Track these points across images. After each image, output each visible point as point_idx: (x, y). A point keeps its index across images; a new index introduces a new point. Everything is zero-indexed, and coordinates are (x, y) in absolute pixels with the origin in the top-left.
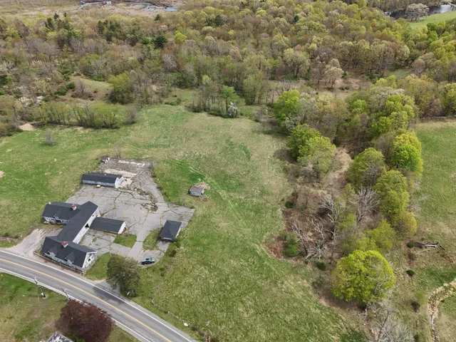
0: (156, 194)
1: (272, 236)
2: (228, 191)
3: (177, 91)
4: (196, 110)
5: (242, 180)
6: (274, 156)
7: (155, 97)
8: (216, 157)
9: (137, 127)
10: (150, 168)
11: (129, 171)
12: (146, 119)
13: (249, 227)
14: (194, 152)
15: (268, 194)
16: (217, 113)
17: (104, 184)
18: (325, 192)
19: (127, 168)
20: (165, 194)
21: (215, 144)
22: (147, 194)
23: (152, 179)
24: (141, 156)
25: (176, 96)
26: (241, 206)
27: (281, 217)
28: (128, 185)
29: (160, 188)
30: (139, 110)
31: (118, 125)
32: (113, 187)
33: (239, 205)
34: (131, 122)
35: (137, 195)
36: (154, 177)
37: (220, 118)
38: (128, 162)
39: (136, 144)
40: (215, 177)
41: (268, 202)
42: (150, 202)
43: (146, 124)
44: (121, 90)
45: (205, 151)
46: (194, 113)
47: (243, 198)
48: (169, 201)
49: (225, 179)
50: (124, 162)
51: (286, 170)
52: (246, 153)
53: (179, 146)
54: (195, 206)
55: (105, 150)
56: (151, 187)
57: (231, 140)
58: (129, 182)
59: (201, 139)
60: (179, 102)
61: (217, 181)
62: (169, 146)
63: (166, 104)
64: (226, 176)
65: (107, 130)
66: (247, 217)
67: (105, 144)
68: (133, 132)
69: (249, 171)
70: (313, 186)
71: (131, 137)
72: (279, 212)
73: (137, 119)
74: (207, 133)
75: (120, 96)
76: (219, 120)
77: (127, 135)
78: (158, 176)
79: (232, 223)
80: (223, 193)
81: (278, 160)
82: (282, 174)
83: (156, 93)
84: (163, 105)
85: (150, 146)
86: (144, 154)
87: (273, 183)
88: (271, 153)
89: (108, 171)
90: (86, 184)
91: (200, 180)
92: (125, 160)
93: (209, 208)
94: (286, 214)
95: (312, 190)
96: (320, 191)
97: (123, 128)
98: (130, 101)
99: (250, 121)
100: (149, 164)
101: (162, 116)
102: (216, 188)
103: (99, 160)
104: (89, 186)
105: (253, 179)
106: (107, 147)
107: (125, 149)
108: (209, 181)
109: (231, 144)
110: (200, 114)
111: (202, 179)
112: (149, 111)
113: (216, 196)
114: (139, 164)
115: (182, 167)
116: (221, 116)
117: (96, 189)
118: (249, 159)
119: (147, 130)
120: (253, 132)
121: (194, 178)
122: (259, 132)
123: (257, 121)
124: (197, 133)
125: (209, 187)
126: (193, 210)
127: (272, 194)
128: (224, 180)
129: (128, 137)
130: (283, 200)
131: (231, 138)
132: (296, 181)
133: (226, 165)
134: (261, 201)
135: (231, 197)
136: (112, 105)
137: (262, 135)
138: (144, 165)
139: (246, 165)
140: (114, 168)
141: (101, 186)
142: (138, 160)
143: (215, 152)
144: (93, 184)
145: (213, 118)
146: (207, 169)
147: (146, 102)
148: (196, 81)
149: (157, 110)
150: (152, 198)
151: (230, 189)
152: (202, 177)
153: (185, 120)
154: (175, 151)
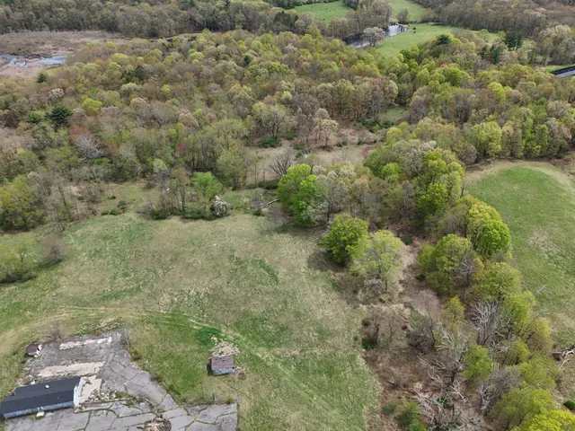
0: (156, 393)
1: (372, 411)
2: (269, 347)
3: (113, 189)
4: (159, 216)
5: (283, 321)
6: (309, 267)
7: (81, 207)
8: (226, 290)
9: (68, 267)
10: (124, 343)
11: (86, 361)
12: (79, 249)
13: (333, 408)
14: (186, 289)
15: (332, 335)
16: (198, 216)
17: (51, 407)
18: (401, 306)
19: (82, 356)
20: (170, 389)
21: (214, 267)
22: (141, 401)
23: (134, 365)
24: (97, 320)
25: (114, 198)
26: (301, 367)
27: (367, 370)
28: (95, 391)
29: (157, 379)
30: (60, 235)
31: (34, 273)
32: (72, 407)
33: (298, 367)
34: (53, 261)
35: (124, 410)
36: (137, 358)
37: (204, 222)
38: (78, 344)
39: (78, 302)
40: (237, 325)
41: (337, 349)
42: (152, 416)
43: (83, 257)
44: (20, 210)
45: (198, 286)
46: (157, 222)
47: (297, 352)
48: (184, 400)
49: (255, 326)
50: (71, 345)
51: (337, 287)
52: (268, 271)
53: (155, 285)
54: (234, 397)
55: (24, 329)
56: (140, 381)
57: (236, 255)
58: (96, 384)
59: (189, 265)
60: (123, 207)
61: (243, 333)
62: (138, 289)
63: (104, 214)
64: (254, 320)
65: (13, 287)
66: (320, 388)
67: (20, 315)
68: (64, 279)
69: (285, 302)
70: (381, 300)
71: (64, 289)
72: (360, 361)
73: (63, 252)
74: (193, 252)
75: (20, 219)
76: (203, 227)
77: (56, 286)
78: (144, 353)
79: (305, 407)
80: (262, 353)
81: (318, 272)
82: (334, 294)
83: (80, 199)
84: (98, 218)
85: (105, 298)
86: (102, 316)
87: (329, 312)
88: (303, 262)
89: (46, 373)
90: (13, 418)
91: (215, 339)
92: (72, 338)
93: (253, 390)
94: (371, 361)
95: (384, 308)
96: (394, 307)
97: (43, 275)
98: (40, 221)
99: (247, 216)
100: (119, 335)
101: (105, 238)
102: (247, 347)
103: (21, 354)
104: (20, 420)
105: (298, 315)
106: (26, 321)
107: (64, 315)
108: (231, 338)
109: (239, 262)
110: (165, 221)
111: (218, 336)
112: (79, 232)
113: (255, 361)
114: (100, 341)
115: (175, 323)
116: (203, 218)
117: (37, 423)
118: (277, 281)
119: (89, 269)
120: (262, 233)
121: (205, 338)
122: (268, 232)
123: (258, 214)
124: (177, 255)
125: (237, 350)
126: (233, 406)
127: (337, 333)
128: (252, 328)
129: (58, 291)
130: (356, 339)
131: (233, 251)
132: (357, 300)
133: (246, 300)
134: (328, 351)
135: (279, 356)
136: (6, 236)
137: (276, 237)
138: (110, 340)
139: (276, 292)
140: (57, 363)
141: (46, 412)
142: (96, 333)
143: (218, 282)
144: (29, 414)
145: (192, 223)
146: (219, 316)
147: (68, 218)
148: (140, 168)
149: (94, 228)
150: (151, 406)
151: (270, 342)
152: (216, 333)
153: (147, 237)
154: (154, 295)
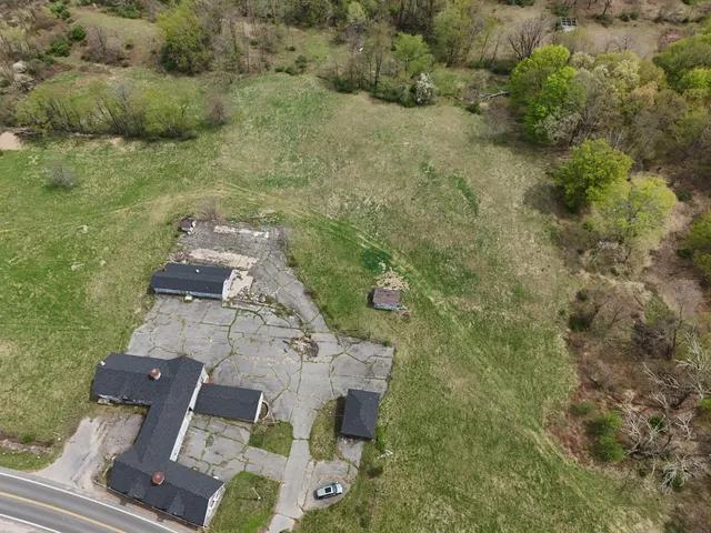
0: (307, 308)
1: (557, 406)
2: (446, 293)
3: (293, 35)
4: (344, 86)
5: (471, 265)
6: (525, 203)
7: (253, 56)
8: (408, 208)
9: (231, 134)
10: (281, 243)
11: (240, 252)
12: (245, 112)
13: (508, 386)
14: (360, 195)
15: (531, 300)
16: (393, 98)
17: (200, 294)
18: (641, 286)
19: (236, 246)
20: (323, 310)
21: (400, 174)
22: (290, 314)
23: (289, 271)
24: (256, 208)
25: (293, 49)
26: (481, 329)
27: (565, 354)
28: (245, 290)
29: (311, 294)
30: (227, 90)
31: (195, 132)
32: (220, 300)
33: (477, 328)
34: (215, 123)
35: (272, 319)
36: (293, 264)
37: (397, 107)
38: (233, 230)
39: (237, 179)
40: (412, 256)
41: (533, 320)
42: (300, 335)
43: (248, 124)
44: (185, 47)
45: (377, 195)
46: (340, 95)
47: (479, 309)
48: (337, 327)
49: (434, 262)
50: (225, 229)
51: (558, 239)
52: (468, 195)
53: (326, 182)
54: (393, 339)
55: (180, 197)
56: (292, 291)
57: (431, 164)
58: (247, 281)
59: (369, 164)
60: (302, 65)
61: (418, 267)
62: (305, 182)
63: (278, 71)
64: (435, 254)
65: (172, 145)
66: (499, 360)
67: (177, 179)
68: (225, 147)
69: (480, 243)
70: (613, 272)
71: (224, 160)
72: (560, 342)
73: (228, 113)
74: (377, 148)
75: (184, 59)
76: (396, 114)
77: (216, 155)
78: (301, 260)
79: (474, 376)
80: (436, 297)
81: (535, 213)
82: (550, 248)
83: (254, 43)
84: (271, 74)
85: (268, 182)
86: (260, 204)
87: (535, 270)
88: (518, 195)
89: (198, 255)
90: (162, 293)
91: (384, 265)
92: (229, 221)
93: (417, 338)
94: (574, 346)
95: (613, 282)
96: (629, 284)
97: (203, 138)
98: (206, 67)
99: (457, 110)
100: (277, 233)
101: (277, 104)
102: (419, 285)
103: (176, 225)
104: (169, 299)
105: (493, 263)
106: (181, 189)
107: (221, 191)
108: (403, 269)
109: (432, 174)
110: (350, 95)
111: (387, 263)
112: (247, 90)
113: (425, 306)
114: (256, 234)
115: (340, 234)
116: (398, 101)
117: (184, 306)
118: (476, 211)
119: (254, 142)
120: (471, 140)
121: (373, 261)
122: (482, 140)
123: (473, 110)
124: (357, 147)
125: (407, 285)
126: (389, 351)
127: (539, 299)
128: (430, 263)
129: (218, 160)
130: (562, 313)
131: (428, 157)
132: (579, 263)
133: (431, 228)
134: (519, 318)
135: (455, 307)
136: (169, 77)
137: (490, 149)
138: (267, 236)
139: (472, 226)
140: (210, 246)
141: (194, 297)
142: (253, 223)
143: (401, 195)
144: (177, 295)
145: (383, 107)
146: (393, 238)
147: (237, 69)
148: (330, 11)
149: (264, 87)
150: (301, 324)
151: (448, 287)
152: (387, 258)
153: (325, 113)
154: (322, 193)
